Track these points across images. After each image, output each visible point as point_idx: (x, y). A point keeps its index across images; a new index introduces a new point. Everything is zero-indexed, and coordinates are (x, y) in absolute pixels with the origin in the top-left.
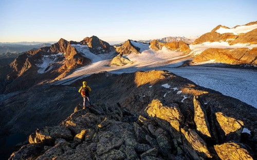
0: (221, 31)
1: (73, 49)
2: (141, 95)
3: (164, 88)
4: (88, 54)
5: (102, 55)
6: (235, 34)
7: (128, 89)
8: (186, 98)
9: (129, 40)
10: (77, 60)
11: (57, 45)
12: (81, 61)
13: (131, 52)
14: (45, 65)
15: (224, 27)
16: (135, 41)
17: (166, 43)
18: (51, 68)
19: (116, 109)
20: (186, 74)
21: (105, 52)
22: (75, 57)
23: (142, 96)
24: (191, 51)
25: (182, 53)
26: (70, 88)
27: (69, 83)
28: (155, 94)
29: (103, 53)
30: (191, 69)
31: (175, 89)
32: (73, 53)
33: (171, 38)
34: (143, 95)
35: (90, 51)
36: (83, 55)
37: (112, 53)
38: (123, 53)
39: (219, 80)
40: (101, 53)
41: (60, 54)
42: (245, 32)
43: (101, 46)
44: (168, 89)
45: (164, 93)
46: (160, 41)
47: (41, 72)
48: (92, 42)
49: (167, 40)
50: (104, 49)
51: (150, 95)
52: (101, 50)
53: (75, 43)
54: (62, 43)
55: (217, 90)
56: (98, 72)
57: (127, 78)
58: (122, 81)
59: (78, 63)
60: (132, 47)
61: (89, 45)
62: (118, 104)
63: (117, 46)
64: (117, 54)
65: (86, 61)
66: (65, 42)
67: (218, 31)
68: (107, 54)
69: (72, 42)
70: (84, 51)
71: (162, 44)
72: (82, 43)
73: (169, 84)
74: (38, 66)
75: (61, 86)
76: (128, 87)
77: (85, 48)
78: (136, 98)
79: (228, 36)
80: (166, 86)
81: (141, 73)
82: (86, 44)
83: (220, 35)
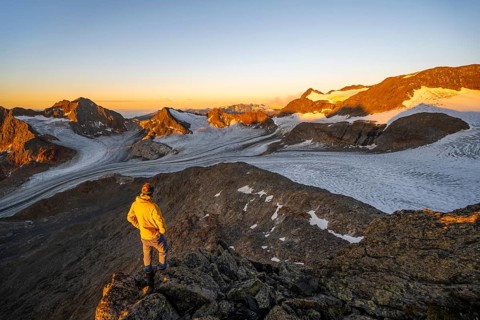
0: (313, 97)
2: (201, 215)
3: (242, 194)
4: (68, 138)
5: (106, 140)
6: (331, 102)
7: (171, 205)
8: (280, 207)
9: (167, 109)
10: (35, 153)
12: (47, 154)
13: (171, 132)
15: (316, 91)
16: (180, 111)
20: (275, 166)
21: (113, 133)
22: (27, 145)
23: (202, 217)
24: (276, 127)
25: (263, 131)
28: (228, 208)
29: (108, 134)
30: (281, 157)
31: (262, 193)
32: (24, 136)
33: (243, 106)
34: (205, 213)
35: (75, 131)
36: (56, 142)
37: (130, 134)
38: (154, 133)
39: (322, 170)
40: (103, 135)
42: (342, 100)
43: (101, 118)
44: (249, 195)
45: (244, 204)
48: (77, 110)
49: (237, 109)
50: (110, 125)
51: (218, 211)
52: (102, 128)
53: (31, 113)
55: (321, 187)
56: (96, 178)
57: (167, 182)
60: (174, 122)
61: (71, 116)
63: (142, 118)
64: (143, 133)
65: (62, 155)
67: (309, 97)
68: (120, 137)
69: (18, 111)
70: (58, 132)
71: (230, 115)
72: (49, 112)
73: (250, 187)
76: (172, 201)
77: (58, 124)
78: (190, 221)
79: (323, 104)
80: (246, 190)
81: (197, 171)
82: (61, 115)
83: (313, 103)
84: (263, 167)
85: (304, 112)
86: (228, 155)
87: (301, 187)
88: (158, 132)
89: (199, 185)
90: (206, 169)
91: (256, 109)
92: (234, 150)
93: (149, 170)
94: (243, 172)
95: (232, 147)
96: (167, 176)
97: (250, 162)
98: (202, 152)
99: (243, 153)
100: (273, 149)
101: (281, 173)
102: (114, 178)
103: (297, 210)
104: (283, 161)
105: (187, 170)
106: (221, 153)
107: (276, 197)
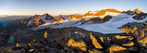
1: (39, 18)
3: (75, 34)
4: (44, 20)
5: (49, 21)
8: (84, 36)
9: (60, 15)
11: (34, 16)
12: (41, 22)
13: (61, 20)
14: (29, 23)
16: (63, 16)
17: (74, 16)
18: (31, 24)
19: (53, 43)
20: (83, 27)
21: (51, 20)
22: (39, 21)
23: (66, 38)
26: (36, 32)
27: (36, 30)
28: (72, 36)
29: (50, 20)
31: (80, 33)
32: (39, 19)
33: (76, 14)
34: (67, 37)
37: (53, 20)
41: (35, 19)
43: (49, 17)
45: (76, 36)
46: (72, 15)
47: (28, 25)
51: (70, 37)
53: (40, 16)
54: (36, 16)
56: (47, 27)
57: (59, 30)
58: (57, 31)
59: (40, 23)
60: (61, 18)
61: (45, 17)
62: (55, 41)
63: (56, 17)
64: (56, 20)
65: (43, 23)
66: (37, 16)
69: (39, 16)
70: (43, 19)
72: (42, 16)
74: (28, 23)
75: (33, 31)
78: (63, 38)
79: (92, 14)
80: (76, 33)
81: (66, 28)
82: (44, 16)
83: (90, 14)
84: (80, 28)
85: (89, 16)
86: (73, 25)
87: (89, 31)
88: (58, 20)
89: (66, 31)
90: (68, 28)
91: (79, 15)
92: (74, 24)
93: (56, 27)
94: (76, 29)
95: (73, 23)
96: (59, 29)
97: (77, 27)
98: (67, 24)
99: (76, 24)
100: (82, 24)
101: (84, 29)
102: (50, 28)
103: (88, 36)
104: (85, 26)
105: (64, 28)
106: (71, 24)
107: (83, 34)
